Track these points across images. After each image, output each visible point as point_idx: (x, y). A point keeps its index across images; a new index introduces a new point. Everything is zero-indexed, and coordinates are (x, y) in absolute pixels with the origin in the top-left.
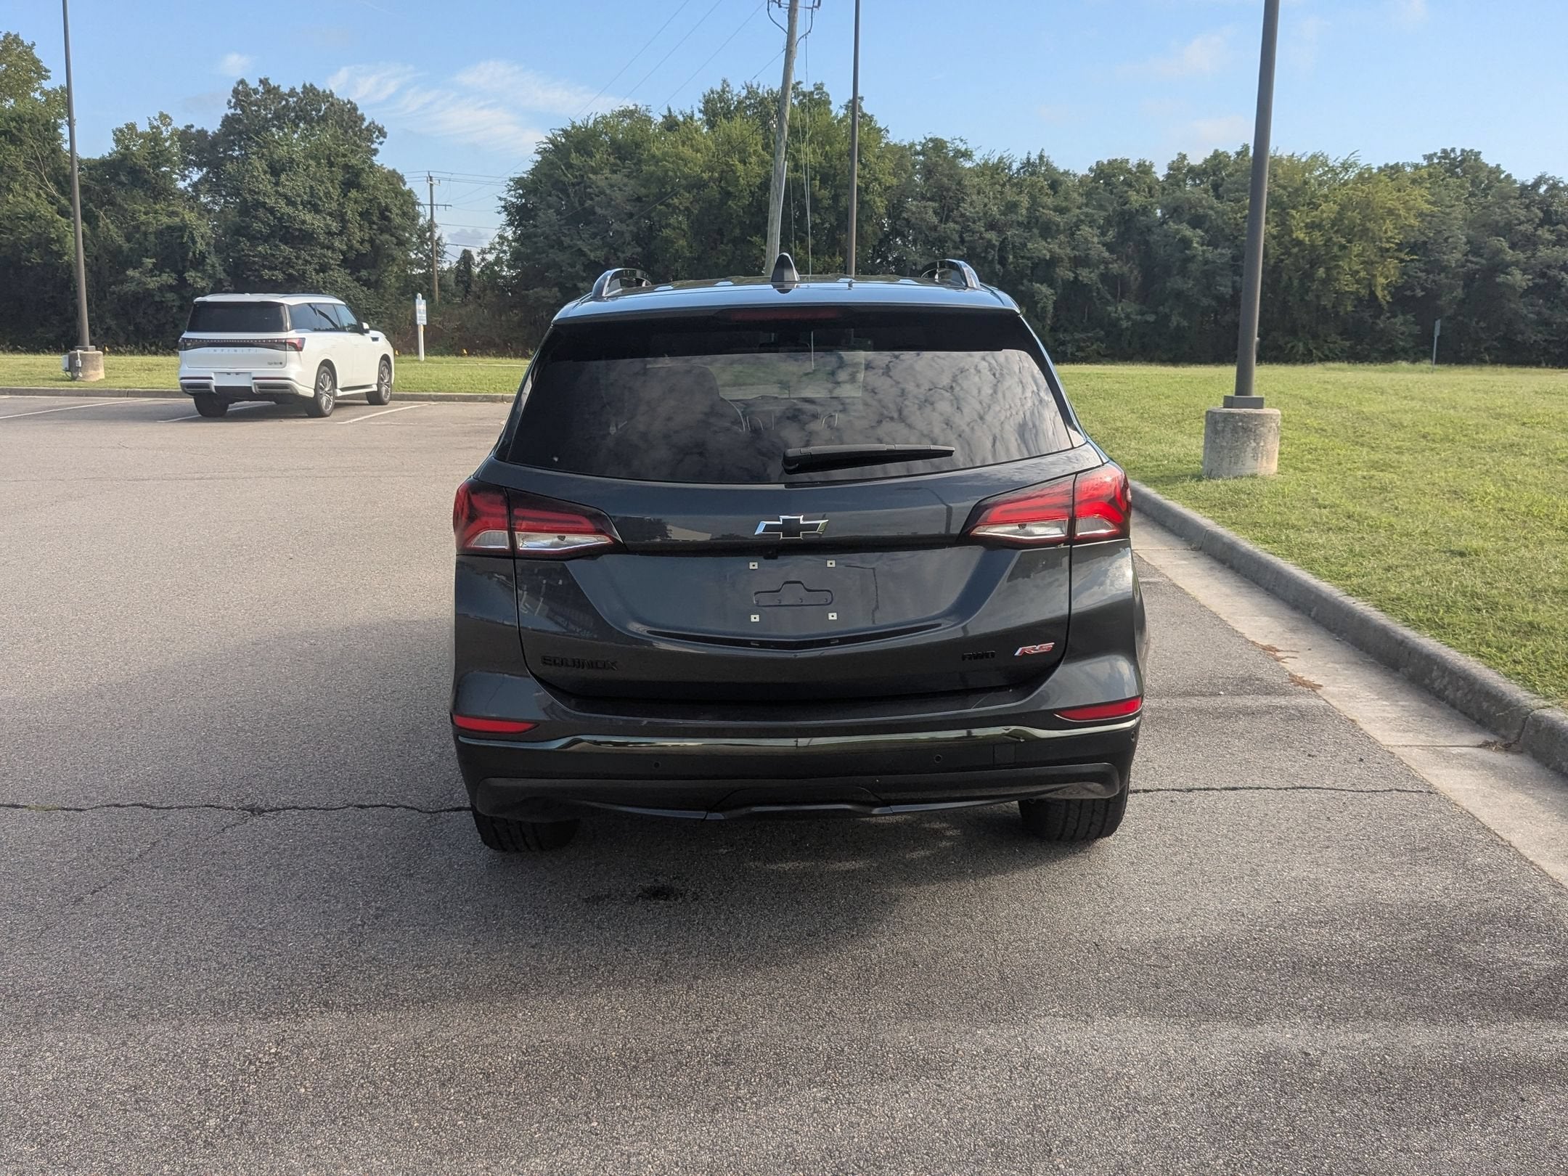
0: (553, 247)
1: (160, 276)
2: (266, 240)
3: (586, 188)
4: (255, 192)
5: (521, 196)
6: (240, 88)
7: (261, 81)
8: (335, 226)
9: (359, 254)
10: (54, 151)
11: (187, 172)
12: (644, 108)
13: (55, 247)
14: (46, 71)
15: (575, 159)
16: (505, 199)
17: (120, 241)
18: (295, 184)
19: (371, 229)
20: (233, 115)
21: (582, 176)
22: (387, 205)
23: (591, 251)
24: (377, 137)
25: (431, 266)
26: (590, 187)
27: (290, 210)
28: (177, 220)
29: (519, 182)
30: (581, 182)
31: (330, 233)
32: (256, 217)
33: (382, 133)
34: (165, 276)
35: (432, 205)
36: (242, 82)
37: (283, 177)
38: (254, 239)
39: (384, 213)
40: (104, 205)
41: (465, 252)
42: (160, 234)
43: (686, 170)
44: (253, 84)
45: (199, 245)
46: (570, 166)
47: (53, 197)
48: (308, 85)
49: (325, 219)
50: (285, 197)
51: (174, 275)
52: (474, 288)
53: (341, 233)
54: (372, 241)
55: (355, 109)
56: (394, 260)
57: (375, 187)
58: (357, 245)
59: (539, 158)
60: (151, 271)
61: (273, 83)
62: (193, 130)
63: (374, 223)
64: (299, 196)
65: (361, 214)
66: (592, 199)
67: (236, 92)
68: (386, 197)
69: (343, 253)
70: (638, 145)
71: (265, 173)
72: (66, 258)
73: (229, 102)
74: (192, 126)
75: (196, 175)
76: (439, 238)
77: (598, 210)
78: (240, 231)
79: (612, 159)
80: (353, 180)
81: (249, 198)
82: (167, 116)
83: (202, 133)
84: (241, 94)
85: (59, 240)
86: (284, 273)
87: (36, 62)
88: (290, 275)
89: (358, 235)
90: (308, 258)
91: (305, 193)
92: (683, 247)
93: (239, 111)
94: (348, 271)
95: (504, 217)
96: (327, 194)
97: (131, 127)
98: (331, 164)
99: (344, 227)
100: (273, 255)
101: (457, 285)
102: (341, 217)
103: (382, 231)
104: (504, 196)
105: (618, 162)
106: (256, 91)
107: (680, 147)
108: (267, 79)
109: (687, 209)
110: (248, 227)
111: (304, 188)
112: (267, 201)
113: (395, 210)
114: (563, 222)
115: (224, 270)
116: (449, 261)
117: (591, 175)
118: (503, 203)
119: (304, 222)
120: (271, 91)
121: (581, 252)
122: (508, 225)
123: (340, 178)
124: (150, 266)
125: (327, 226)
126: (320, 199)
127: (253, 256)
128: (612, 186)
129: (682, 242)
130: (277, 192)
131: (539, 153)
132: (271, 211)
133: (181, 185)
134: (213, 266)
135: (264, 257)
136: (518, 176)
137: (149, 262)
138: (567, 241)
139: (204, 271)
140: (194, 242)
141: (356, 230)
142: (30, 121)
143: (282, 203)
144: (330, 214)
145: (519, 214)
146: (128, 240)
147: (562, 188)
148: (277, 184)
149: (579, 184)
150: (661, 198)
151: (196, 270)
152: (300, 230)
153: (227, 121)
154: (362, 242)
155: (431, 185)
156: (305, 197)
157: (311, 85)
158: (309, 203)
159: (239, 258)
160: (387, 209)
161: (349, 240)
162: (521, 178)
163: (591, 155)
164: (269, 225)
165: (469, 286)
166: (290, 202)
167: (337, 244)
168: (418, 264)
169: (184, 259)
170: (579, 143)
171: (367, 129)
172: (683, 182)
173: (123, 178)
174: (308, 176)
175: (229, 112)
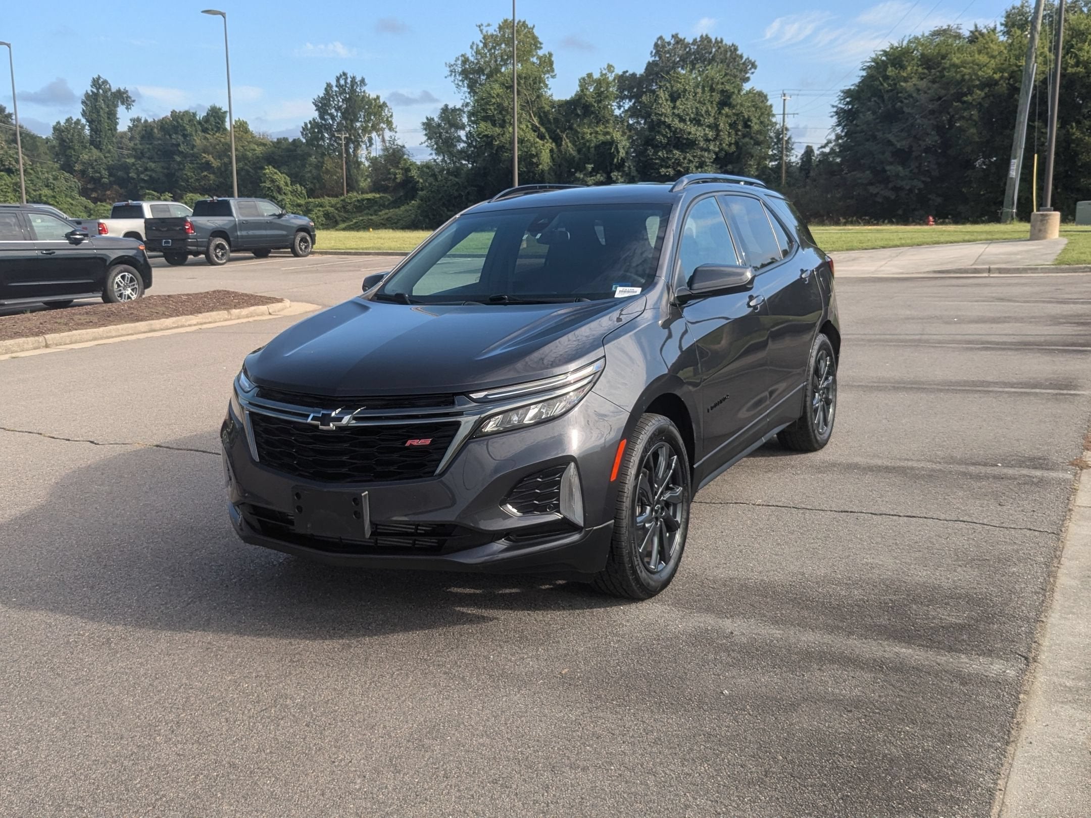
0: (868, 140)
1: (596, 175)
2: (664, 147)
3: (898, 93)
4: (659, 114)
5: (848, 103)
6: (659, 42)
7: (673, 36)
8: (711, 134)
9: (727, 153)
10: (538, 97)
11: (621, 104)
12: (955, 26)
13: (535, 160)
14: (541, 44)
15: (891, 71)
16: (836, 106)
17: (574, 153)
18: (686, 106)
19: (737, 134)
20: (653, 61)
21: (895, 84)
22: (749, 117)
23: (898, 141)
24: (750, 69)
25: (781, 158)
26: (901, 92)
27: (681, 125)
28: (608, 137)
29: (848, 93)
30: (895, 89)
31: (707, 140)
32: (659, 132)
33: (754, 66)
34: (599, 176)
35: (784, 114)
36: (661, 38)
37: (678, 103)
38: (657, 147)
39: (747, 124)
40: (565, 130)
41: (808, 147)
42: (597, 147)
43: (980, 73)
44: (668, 38)
45: (621, 154)
46: (886, 78)
47: (536, 127)
48: (704, 35)
49: (704, 130)
50: (678, 116)
51: (604, 175)
52: (812, 174)
53: (715, 139)
54: (736, 143)
55: (736, 49)
56: (752, 156)
57: (742, 105)
58: (726, 148)
59: (864, 73)
60: (591, 172)
61: (681, 36)
62: (627, 74)
63: (739, 130)
64: (688, 114)
65: (730, 125)
66: (902, 102)
67: (656, 45)
68: (749, 111)
69: (716, 153)
70: (944, 57)
71: (667, 100)
72: (540, 167)
73: (652, 52)
74: (627, 71)
75: (627, 104)
76: (789, 138)
77: (906, 110)
78: (649, 142)
79: (920, 70)
80: (725, 101)
81: (654, 118)
82: (612, 66)
83: (634, 75)
84: (660, 48)
85: (537, 155)
86: (674, 170)
87: (535, 38)
88: (679, 170)
89: (727, 140)
90: (691, 158)
91: (692, 113)
92: (974, 134)
93: (657, 59)
94: (718, 166)
95: (835, 120)
96: (707, 112)
97: (590, 75)
98: (712, 90)
99: (717, 135)
100: (668, 158)
101: (800, 172)
102: (715, 127)
103: (744, 136)
104: (835, 104)
105: (926, 71)
106: (669, 43)
107: (977, 56)
108: (677, 35)
109: (980, 103)
110: (654, 139)
111: (692, 109)
112: (667, 120)
113: (755, 120)
114: (878, 121)
115: (637, 170)
116: (795, 157)
117: (902, 84)
118: (835, 109)
119: (690, 133)
120: (679, 41)
121: (890, 143)
122: (838, 125)
123: (717, 100)
124: (590, 169)
125: (706, 135)
126: (702, 116)
127: (656, 159)
128: (918, 90)
129: (973, 130)
130: (673, 113)
131: (864, 70)
132: (669, 126)
133: (617, 112)
134: (629, 167)
135: (662, 160)
136: (847, 88)
137: (590, 167)
138: (879, 135)
139: (624, 171)
140: (618, 152)
141: (726, 137)
142: (525, 78)
143: (677, 121)
144: (709, 126)
145: (846, 117)
146: (579, 151)
147: (878, 93)
148: (674, 108)
149: (892, 90)
150: (959, 97)
151: (619, 171)
152: (688, 139)
153: (650, 66)
154: (730, 145)
155: (785, 100)
156: (692, 116)
157: (707, 35)
158: (694, 119)
159: (646, 161)
160: (749, 120)
161: (721, 144)
162: (850, 90)
163: (903, 67)
164: (667, 137)
165: (809, 172)
166: (682, 120)
167: (711, 147)
168: (773, 158)
169: (611, 164)
170: (895, 59)
171: (744, 64)
172: (978, 83)
173: (579, 112)
174: (696, 100)
175: (651, 59)
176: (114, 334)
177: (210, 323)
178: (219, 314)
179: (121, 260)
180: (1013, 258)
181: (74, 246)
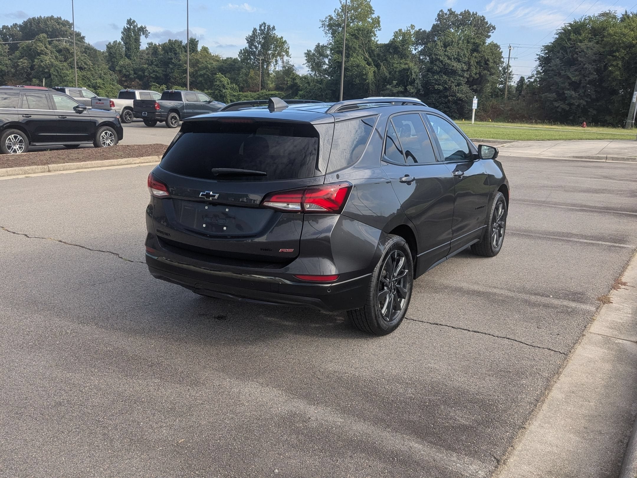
0: (556, 75)
1: (398, 87)
2: (438, 73)
3: (575, 49)
4: (437, 55)
5: (546, 54)
6: (440, 13)
7: (448, 10)
8: (465, 68)
9: (474, 79)
10: (369, 41)
11: (417, 47)
12: (613, 12)
13: (364, 77)
14: (374, 11)
15: (573, 36)
16: (539, 55)
17: (387, 74)
18: (452, 51)
19: (480, 68)
20: (436, 24)
21: (574, 44)
22: (488, 58)
23: (573, 77)
24: (492, 30)
25: (505, 83)
26: (577, 49)
27: (448, 61)
28: (407, 66)
29: (547, 47)
30: (574, 46)
31: (463, 71)
32: (435, 65)
33: (494, 28)
34: (400, 88)
35: (509, 58)
36: (441, 11)
37: (448, 48)
38: (434, 73)
39: (486, 62)
40: (383, 61)
41: (522, 77)
42: (400, 71)
43: (624, 40)
44: (446, 11)
45: (413, 76)
46: (570, 39)
47: (367, 58)
48: (466, 10)
49: (462, 65)
50: (448, 56)
51: (403, 87)
52: (523, 93)
53: (467, 71)
54: (480, 74)
55: (484, 19)
56: (488, 81)
57: (484, 52)
58: (474, 75)
59: (557, 36)
60: (395, 86)
61: (453, 10)
62: (421, 31)
63: (482, 66)
64: (453, 55)
65: (477, 63)
66: (577, 54)
67: (439, 15)
68: (488, 55)
69: (468, 78)
70: (604, 29)
71: (442, 47)
72: (367, 81)
73: (436, 19)
74: (421, 29)
75: (420, 48)
76: (511, 72)
77: (579, 59)
78: (429, 70)
79: (590, 36)
80: (476, 48)
81: (434, 57)
82: (414, 26)
83: (425, 31)
84: (440, 16)
85: (366, 74)
86: (443, 87)
87: (370, 8)
88: (446, 87)
89: (474, 71)
90: (453, 81)
91: (456, 54)
92: (618, 75)
93: (439, 23)
94: (468, 86)
95: (538, 63)
96: (464, 55)
97: (400, 30)
98: (468, 42)
99: (469, 68)
100: (440, 80)
101: (516, 91)
102: (469, 64)
103: (484, 69)
104: (539, 53)
105: (593, 37)
106: (446, 14)
107: (623, 29)
108: (451, 9)
109: (623, 58)
110: (432, 68)
111: (456, 52)
112: (441, 58)
113: (491, 61)
114: (562, 64)
115: (421, 86)
116: (514, 82)
117: (578, 43)
118: (538, 57)
119: (453, 66)
120: (452, 13)
121: (569, 78)
122: (539, 66)
123: (471, 48)
124: (395, 84)
125: (462, 68)
126: (461, 57)
127: (433, 80)
128: (588, 48)
129: (618, 73)
130: (445, 54)
131: (557, 34)
132: (442, 62)
133: (414, 52)
134: (417, 84)
135: (436, 80)
136: (546, 44)
137: (395, 82)
138: (563, 73)
139: (414, 86)
140: (412, 75)
141: (474, 69)
142: (362, 30)
143: (446, 58)
144: (464, 63)
145: (544, 61)
146: (390, 73)
147: (564, 49)
148: (445, 51)
149: (572, 47)
150: (611, 53)
151: (411, 85)
152: (452, 69)
153: (434, 27)
154: (476, 74)
155: (510, 50)
156: (455, 56)
157: (468, 10)
158: (457, 58)
159: (427, 81)
160: (488, 60)
161: (471, 73)
162: (548, 46)
163: (580, 34)
164: (440, 67)
165: (521, 92)
166: (449, 58)
167: (465, 75)
168: (501, 83)
169: (407, 81)
170: (576, 29)
171: (488, 27)
172: (622, 45)
173: (391, 51)
174: (458, 47)
175: (435, 23)
176: (89, 166)
177: (147, 162)
178: (153, 158)
179: (105, 124)
180: (623, 151)
181: (78, 114)
